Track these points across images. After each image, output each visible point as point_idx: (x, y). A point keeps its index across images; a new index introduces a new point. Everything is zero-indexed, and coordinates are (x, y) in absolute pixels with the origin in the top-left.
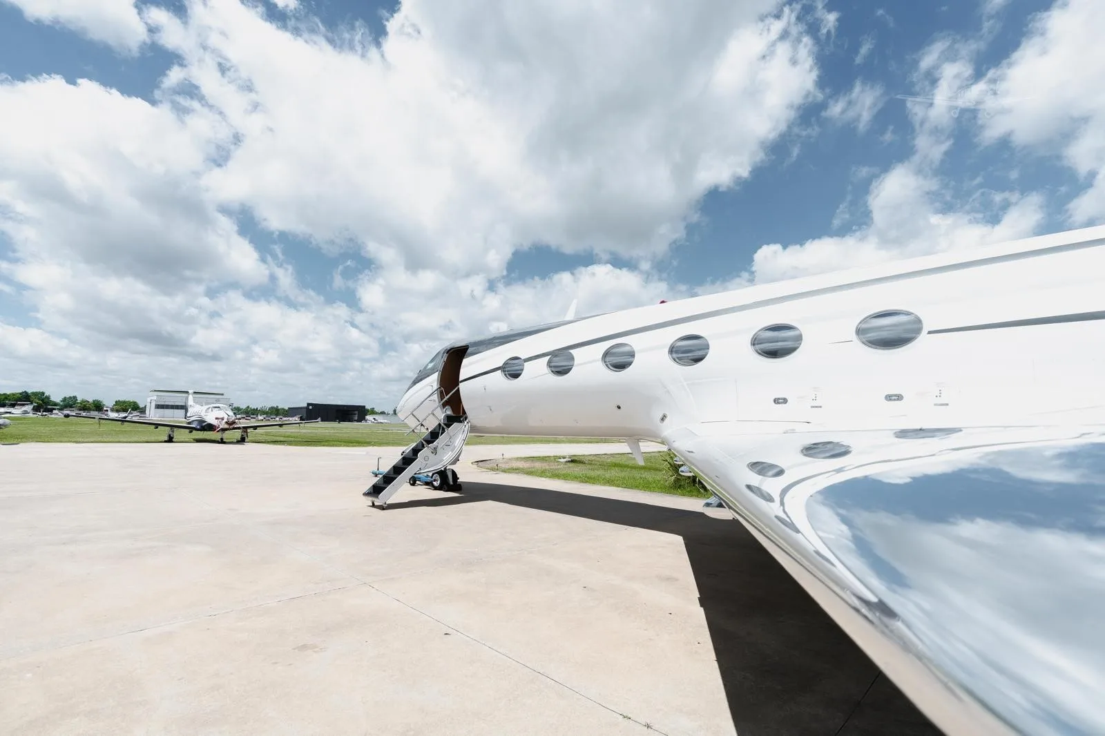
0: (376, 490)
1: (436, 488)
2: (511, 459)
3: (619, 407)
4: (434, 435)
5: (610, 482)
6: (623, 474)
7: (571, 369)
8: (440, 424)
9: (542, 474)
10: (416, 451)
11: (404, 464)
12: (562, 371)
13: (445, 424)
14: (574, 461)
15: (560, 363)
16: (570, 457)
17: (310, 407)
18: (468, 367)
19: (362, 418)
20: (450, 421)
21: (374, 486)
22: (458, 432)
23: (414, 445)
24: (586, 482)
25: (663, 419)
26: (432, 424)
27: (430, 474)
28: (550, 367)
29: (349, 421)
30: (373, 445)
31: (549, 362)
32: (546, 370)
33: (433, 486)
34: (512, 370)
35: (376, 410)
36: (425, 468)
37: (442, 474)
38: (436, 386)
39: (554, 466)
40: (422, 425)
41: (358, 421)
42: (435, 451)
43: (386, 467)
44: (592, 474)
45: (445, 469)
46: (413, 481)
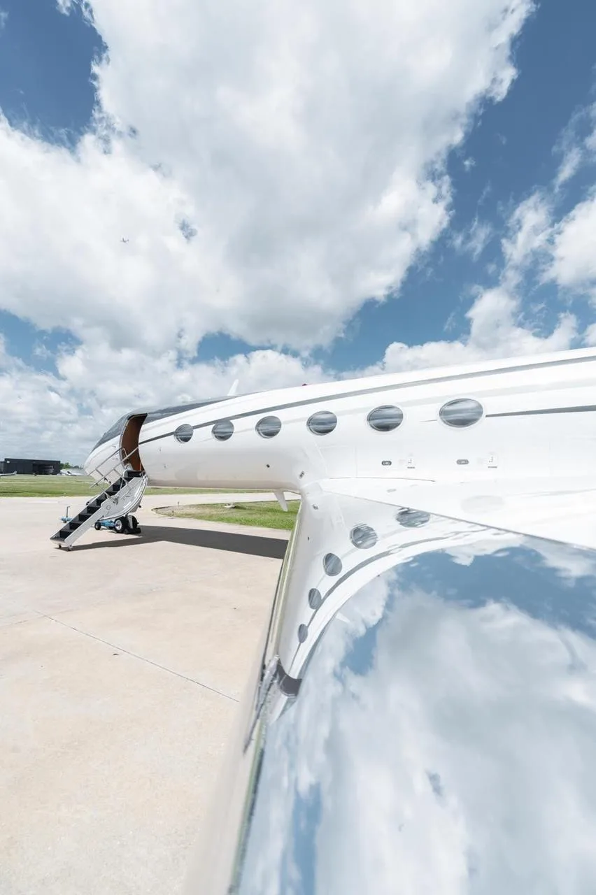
0: (63, 535)
1: (118, 532)
2: (186, 506)
3: (268, 466)
4: (116, 488)
5: (263, 524)
6: (273, 518)
7: (231, 435)
8: (121, 479)
9: (210, 518)
10: (99, 501)
11: (89, 512)
12: (223, 436)
13: (125, 478)
14: (237, 507)
15: (222, 431)
16: (234, 504)
17: (8, 462)
18: (147, 431)
19: (57, 472)
20: (130, 475)
21: (61, 532)
22: (138, 485)
23: (98, 496)
24: (245, 524)
25: (301, 476)
26: (114, 479)
27: (114, 520)
28: (214, 433)
29: (46, 474)
30: (65, 496)
31: (214, 428)
32: (211, 435)
33: (116, 530)
34: (184, 435)
35: (70, 464)
36: (107, 516)
37: (124, 520)
38: (118, 447)
39: (220, 512)
40: (105, 479)
41: (53, 474)
42: (116, 501)
43: (73, 515)
44: (250, 517)
45: (127, 516)
46: (98, 526)
